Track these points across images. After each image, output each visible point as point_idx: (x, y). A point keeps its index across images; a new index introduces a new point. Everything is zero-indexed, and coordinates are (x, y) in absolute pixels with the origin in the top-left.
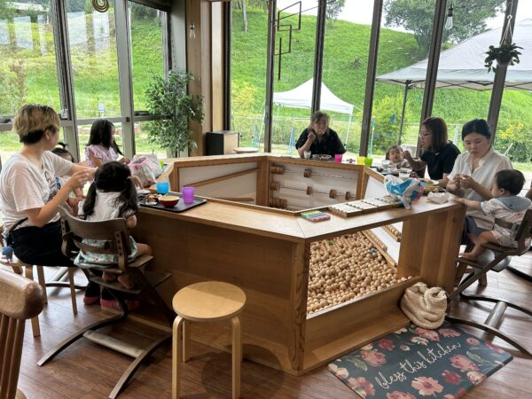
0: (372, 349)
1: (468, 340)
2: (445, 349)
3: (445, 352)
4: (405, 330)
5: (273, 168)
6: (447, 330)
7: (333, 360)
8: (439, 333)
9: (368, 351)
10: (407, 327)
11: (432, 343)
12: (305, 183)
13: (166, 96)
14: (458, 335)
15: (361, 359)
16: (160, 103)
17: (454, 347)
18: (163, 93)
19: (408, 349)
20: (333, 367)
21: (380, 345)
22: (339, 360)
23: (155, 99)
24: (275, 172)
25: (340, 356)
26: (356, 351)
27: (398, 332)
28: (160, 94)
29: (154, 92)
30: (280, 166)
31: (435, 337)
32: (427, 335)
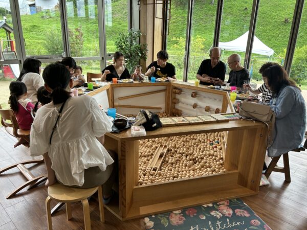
0: (180, 214)
1: (253, 221)
2: (231, 223)
3: (230, 226)
4: (211, 205)
5: (174, 90)
6: (242, 210)
7: (149, 216)
8: (234, 211)
9: (176, 214)
10: (213, 204)
11: (224, 217)
12: (193, 101)
13: (126, 45)
14: (247, 215)
15: (168, 219)
16: (123, 49)
17: (238, 223)
18: (124, 43)
19: (204, 218)
20: (147, 220)
21: (187, 212)
22: (153, 216)
23: (120, 47)
24: (175, 93)
25: (155, 214)
26: (168, 213)
27: (205, 206)
28: (123, 44)
29: (119, 43)
30: (179, 89)
31: (229, 214)
32: (225, 211)
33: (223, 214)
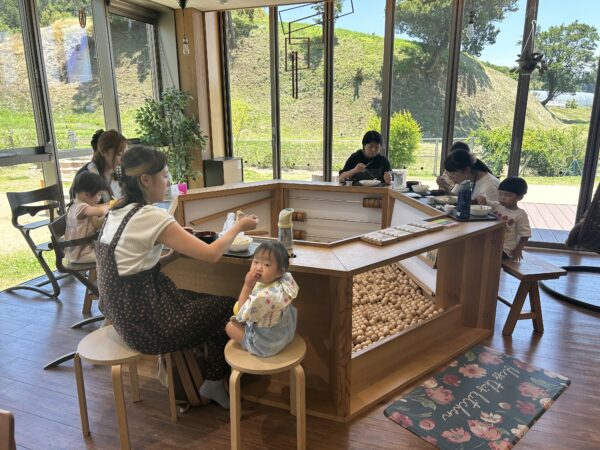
1: (433, 426)
2: (459, 410)
3: (459, 406)
4: (515, 432)
8: (471, 433)
11: (476, 415)
17: (450, 414)
19: (501, 405)
31: (473, 425)
32: (485, 428)
33: (483, 421)
